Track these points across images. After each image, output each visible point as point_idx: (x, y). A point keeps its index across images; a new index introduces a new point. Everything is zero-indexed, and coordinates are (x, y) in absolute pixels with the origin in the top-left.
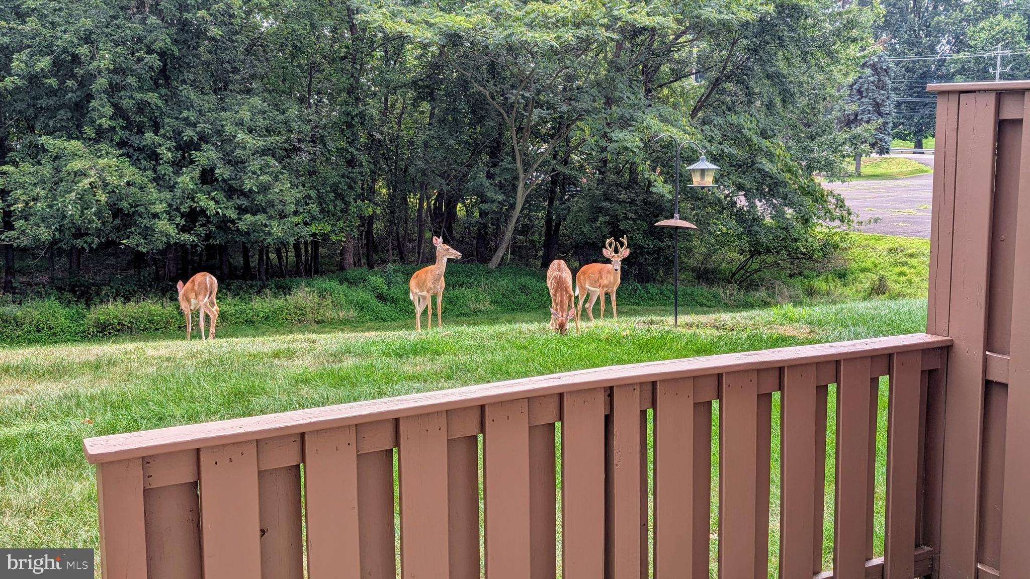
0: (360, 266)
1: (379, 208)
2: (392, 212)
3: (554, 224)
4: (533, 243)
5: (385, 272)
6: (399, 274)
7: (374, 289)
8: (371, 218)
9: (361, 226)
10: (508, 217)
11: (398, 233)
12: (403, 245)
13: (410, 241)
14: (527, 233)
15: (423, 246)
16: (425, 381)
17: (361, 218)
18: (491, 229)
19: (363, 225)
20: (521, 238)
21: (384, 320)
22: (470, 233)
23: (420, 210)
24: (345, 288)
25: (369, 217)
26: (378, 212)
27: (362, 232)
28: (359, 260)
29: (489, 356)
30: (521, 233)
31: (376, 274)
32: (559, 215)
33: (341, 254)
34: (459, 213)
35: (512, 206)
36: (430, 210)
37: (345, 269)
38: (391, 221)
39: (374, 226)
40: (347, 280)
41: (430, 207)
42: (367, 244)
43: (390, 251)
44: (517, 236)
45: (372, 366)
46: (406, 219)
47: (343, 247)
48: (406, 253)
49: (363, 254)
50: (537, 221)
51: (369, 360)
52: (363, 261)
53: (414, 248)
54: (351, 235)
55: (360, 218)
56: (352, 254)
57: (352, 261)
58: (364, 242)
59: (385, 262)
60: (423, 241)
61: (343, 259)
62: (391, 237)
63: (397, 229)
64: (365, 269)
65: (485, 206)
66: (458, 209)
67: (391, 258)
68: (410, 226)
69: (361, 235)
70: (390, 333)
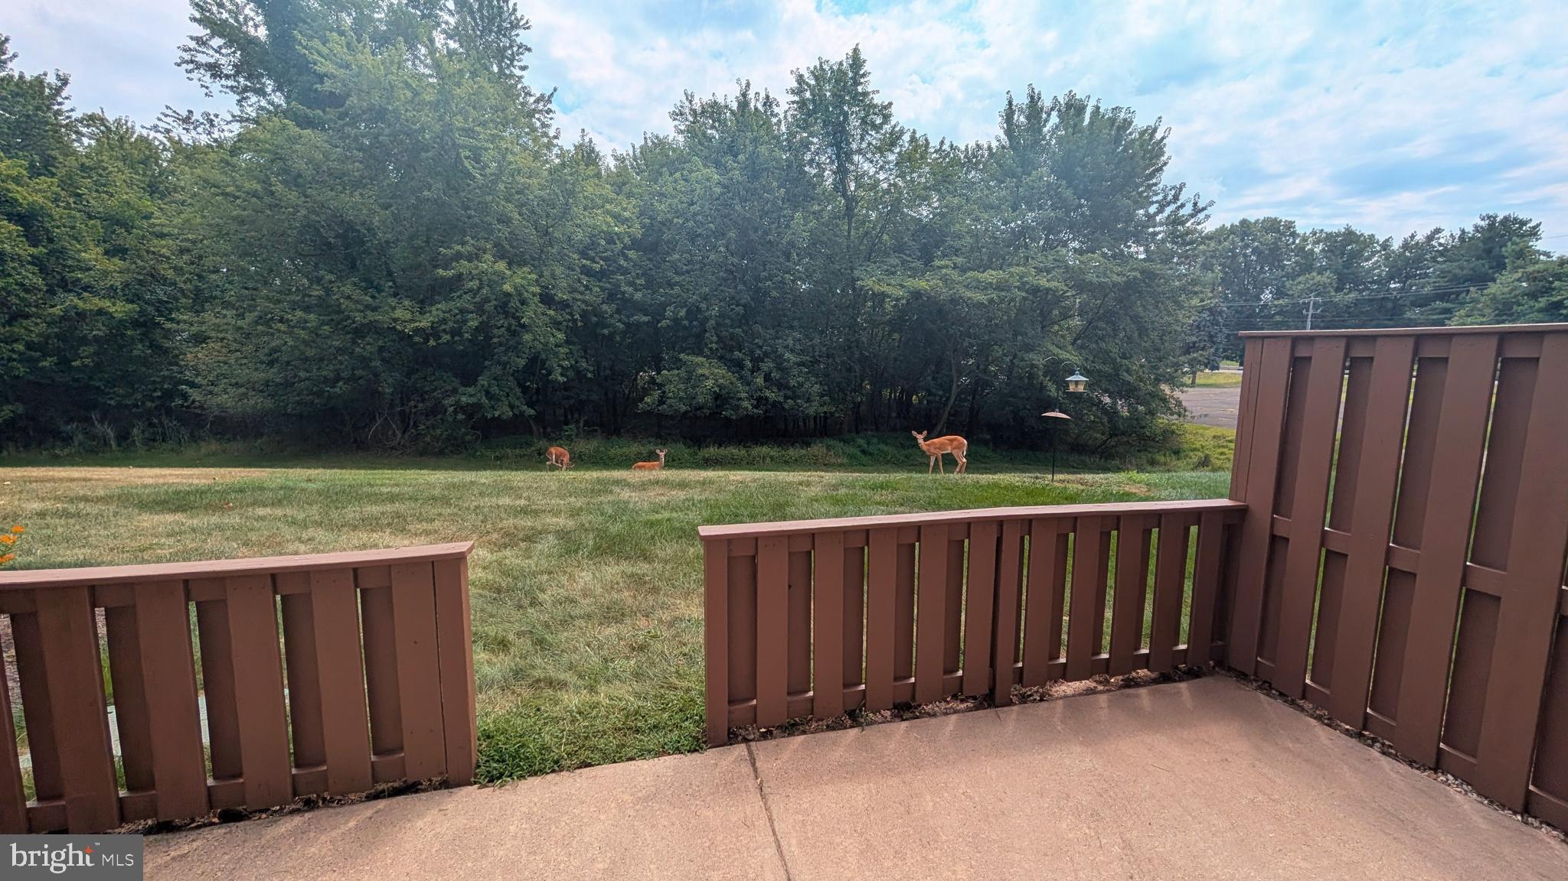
0: (851, 432)
1: (864, 397)
5: (866, 437)
7: (859, 446)
8: (859, 403)
9: (853, 408)
10: (945, 405)
16: (887, 506)
17: (854, 403)
21: (864, 465)
24: (842, 445)
26: (864, 400)
27: (854, 412)
28: (851, 429)
29: (928, 493)
30: (953, 415)
31: (861, 438)
35: (948, 399)
37: (842, 434)
39: (861, 408)
40: (843, 440)
45: (856, 494)
47: (842, 420)
49: (854, 425)
52: (854, 429)
54: (847, 413)
56: (847, 425)
57: (847, 429)
58: (855, 418)
59: (866, 430)
61: (842, 428)
64: (854, 434)
65: (930, 398)
69: (853, 414)
70: (867, 475)
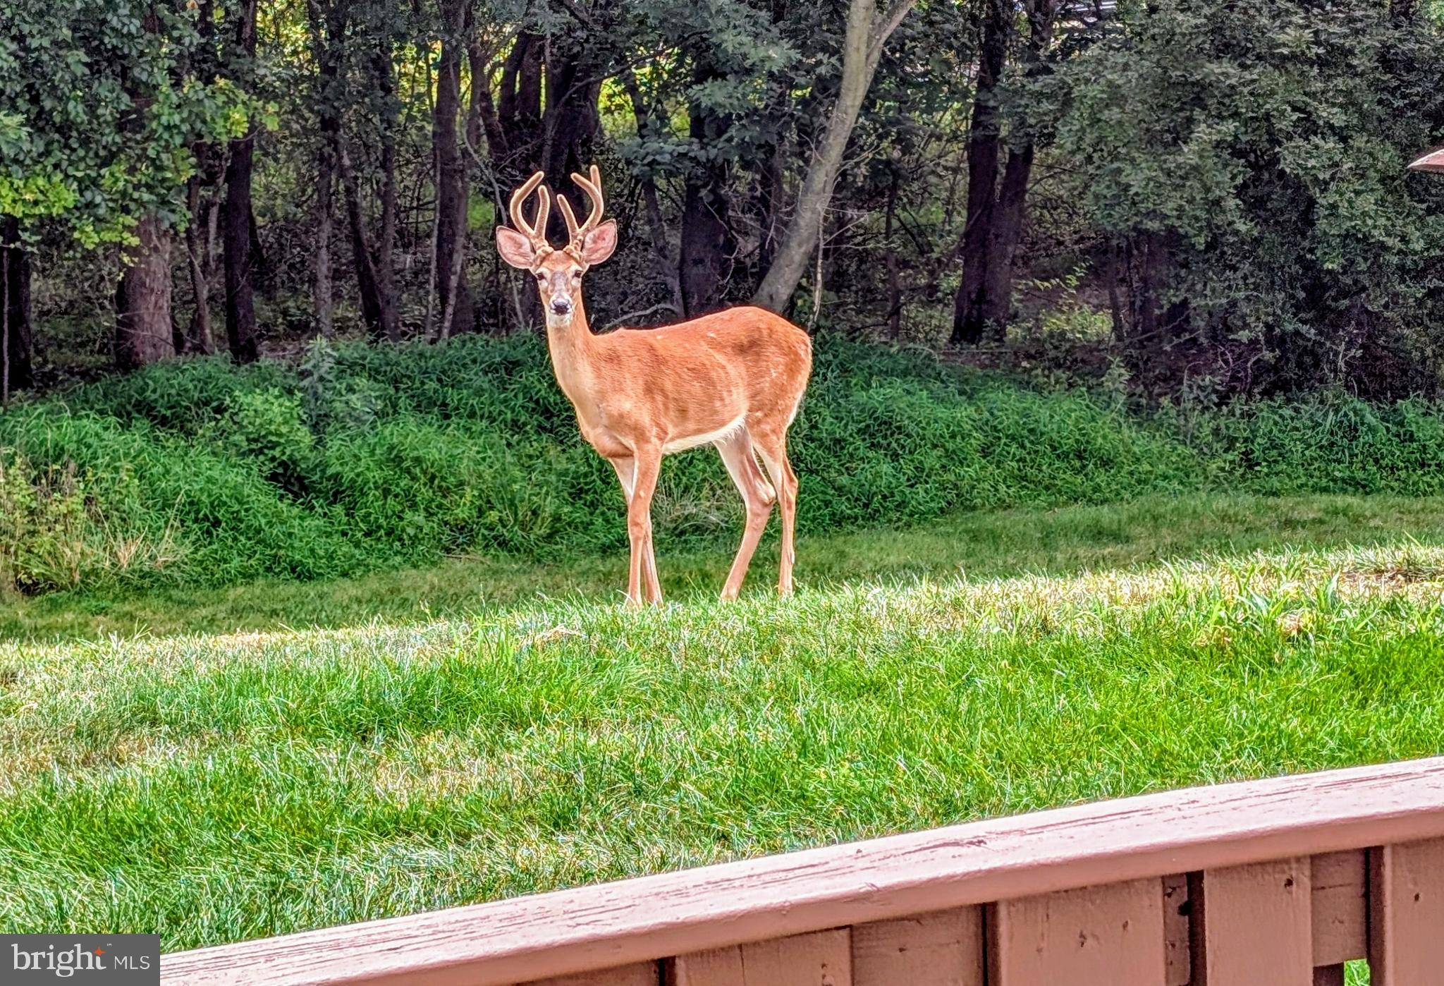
0: (200, 349)
1: (272, 107)
2: (330, 124)
3: (1003, 156)
4: (917, 235)
5: (304, 374)
6: (362, 382)
7: (260, 445)
8: (241, 150)
9: (203, 183)
11: (353, 209)
12: (376, 261)
13: (408, 239)
14: (893, 195)
15: (458, 259)
17: (201, 149)
18: (742, 182)
19: (210, 180)
20: (866, 218)
22: (652, 204)
23: (442, 114)
24: (139, 442)
25: (233, 145)
26: (272, 125)
27: (207, 206)
28: (196, 325)
30: (866, 198)
31: (264, 381)
32: (1023, 123)
33: (123, 299)
34: (606, 121)
35: (829, 88)
36: (488, 111)
37: (137, 366)
38: (322, 159)
39: (257, 180)
40: (145, 408)
41: (486, 97)
42: (227, 260)
43: (325, 285)
44: (851, 212)
46: (387, 150)
47: (129, 271)
48: (388, 290)
49: (211, 298)
50: (934, 147)
51: (232, 751)
52: (213, 326)
53: (420, 270)
54: (158, 221)
55: (198, 150)
56: (165, 303)
57: (165, 330)
58: (216, 249)
59: (301, 329)
60: (461, 240)
61: (129, 323)
62: (327, 227)
63: (349, 191)
64: (218, 362)
65: (714, 94)
66: (603, 103)
67: (328, 313)
68: (404, 179)
69: (203, 221)
